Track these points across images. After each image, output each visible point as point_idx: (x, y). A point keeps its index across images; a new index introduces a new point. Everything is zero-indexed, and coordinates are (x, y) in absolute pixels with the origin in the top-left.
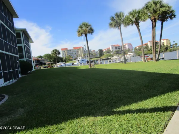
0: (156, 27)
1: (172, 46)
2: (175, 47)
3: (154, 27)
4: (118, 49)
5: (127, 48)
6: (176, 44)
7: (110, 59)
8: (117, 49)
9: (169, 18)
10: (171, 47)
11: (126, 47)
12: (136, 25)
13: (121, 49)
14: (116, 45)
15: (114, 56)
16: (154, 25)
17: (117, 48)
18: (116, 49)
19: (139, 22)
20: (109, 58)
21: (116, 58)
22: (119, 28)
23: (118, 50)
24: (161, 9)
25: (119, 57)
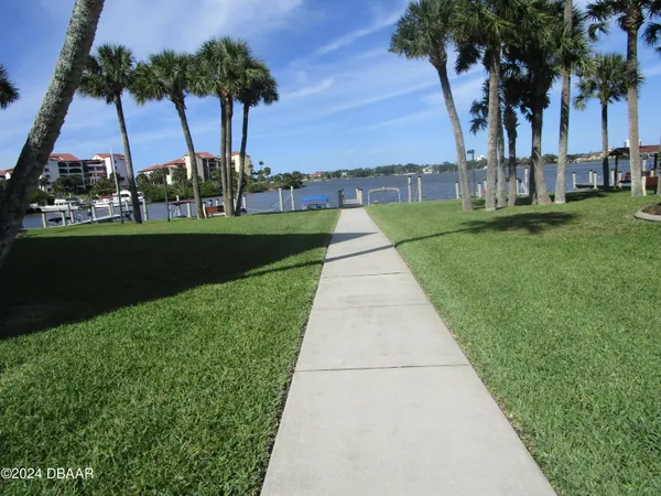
0: (233, 118)
1: (256, 177)
2: (264, 179)
3: (226, 117)
4: (71, 171)
5: (109, 171)
6: (268, 171)
7: (39, 211)
8: (66, 171)
9: (263, 99)
10: (256, 180)
11: (105, 168)
12: (173, 100)
13: (82, 174)
14: (62, 156)
15: (56, 201)
16: (228, 111)
17: (68, 168)
18: (61, 171)
19: (185, 93)
20: (35, 205)
21: (65, 207)
22: (115, 98)
23: (73, 177)
24: (247, 71)
25: (78, 204)
